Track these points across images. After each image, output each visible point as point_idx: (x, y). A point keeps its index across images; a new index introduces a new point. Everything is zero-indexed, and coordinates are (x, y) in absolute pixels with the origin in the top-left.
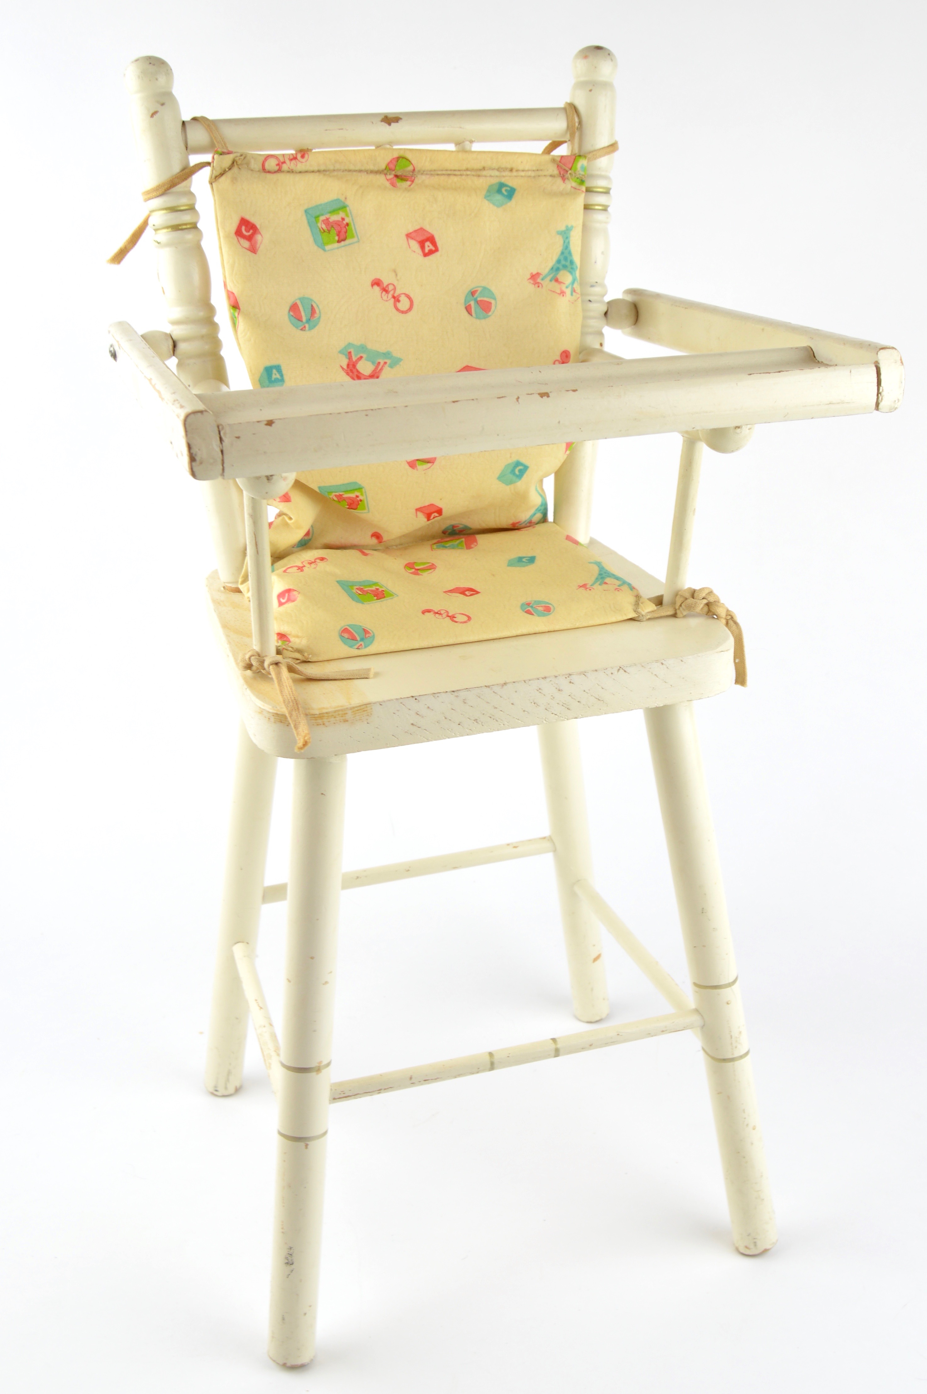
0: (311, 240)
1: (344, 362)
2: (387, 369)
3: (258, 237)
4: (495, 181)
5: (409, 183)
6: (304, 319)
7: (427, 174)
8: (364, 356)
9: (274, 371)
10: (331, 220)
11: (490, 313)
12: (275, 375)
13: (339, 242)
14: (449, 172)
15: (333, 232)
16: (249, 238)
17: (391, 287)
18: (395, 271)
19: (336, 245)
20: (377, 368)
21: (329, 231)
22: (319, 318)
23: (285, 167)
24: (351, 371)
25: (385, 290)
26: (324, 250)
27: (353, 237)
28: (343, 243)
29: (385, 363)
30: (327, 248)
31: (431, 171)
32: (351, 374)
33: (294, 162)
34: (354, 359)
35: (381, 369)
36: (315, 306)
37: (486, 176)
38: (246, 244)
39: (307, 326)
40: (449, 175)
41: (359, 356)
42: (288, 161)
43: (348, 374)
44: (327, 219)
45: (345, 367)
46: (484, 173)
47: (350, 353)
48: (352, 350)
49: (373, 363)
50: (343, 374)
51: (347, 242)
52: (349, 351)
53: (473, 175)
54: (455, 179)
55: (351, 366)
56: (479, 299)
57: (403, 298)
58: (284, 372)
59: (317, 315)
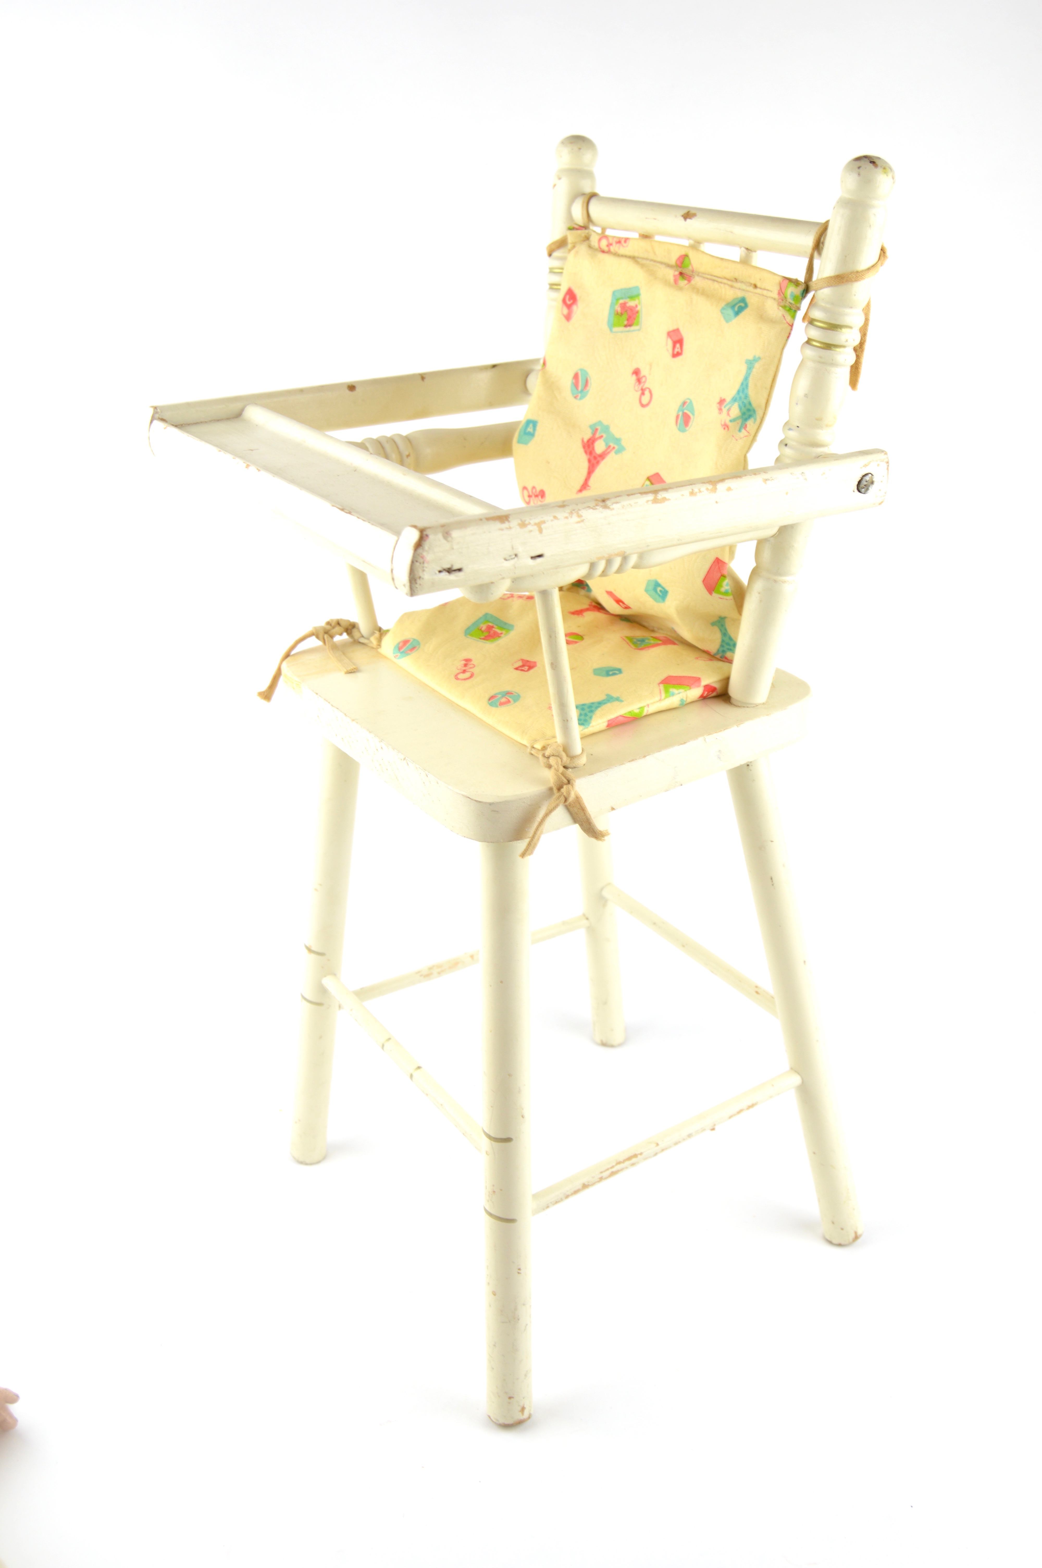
0: (606, 320)
1: (587, 435)
2: (612, 454)
3: (574, 308)
4: (740, 294)
5: (686, 282)
6: (580, 388)
7: (701, 276)
8: (605, 436)
9: (531, 425)
10: (628, 305)
11: (687, 428)
12: (530, 429)
13: (626, 326)
14: (714, 278)
15: (625, 316)
16: (569, 307)
17: (643, 380)
18: (651, 365)
19: (623, 329)
20: (607, 449)
21: (622, 314)
22: (588, 391)
23: (612, 249)
24: (589, 446)
25: (639, 381)
26: (611, 330)
27: (637, 325)
28: (628, 329)
29: (614, 448)
30: (615, 329)
31: (703, 273)
32: (587, 448)
33: (618, 245)
34: (597, 435)
35: (609, 453)
36: (589, 379)
37: (736, 288)
38: (565, 311)
39: (580, 395)
40: (714, 280)
41: (601, 435)
42: (614, 244)
43: (584, 447)
44: (625, 304)
45: (585, 440)
46: (735, 284)
47: (597, 430)
48: (599, 428)
49: (606, 444)
50: (580, 445)
51: (633, 328)
52: (597, 427)
53: (728, 285)
54: (716, 285)
55: (591, 441)
56: (685, 411)
57: (647, 393)
58: (538, 428)
59: (588, 388)
